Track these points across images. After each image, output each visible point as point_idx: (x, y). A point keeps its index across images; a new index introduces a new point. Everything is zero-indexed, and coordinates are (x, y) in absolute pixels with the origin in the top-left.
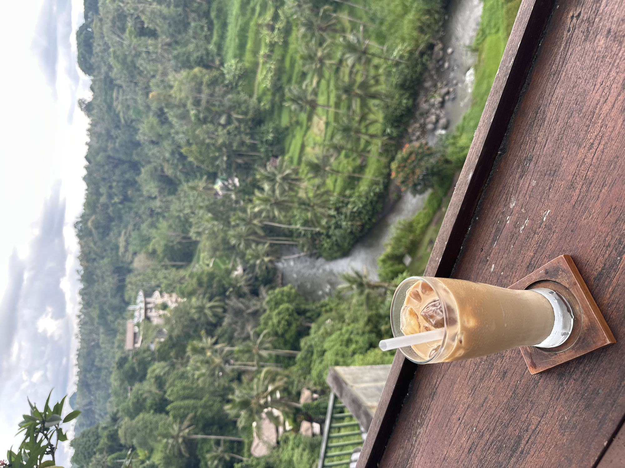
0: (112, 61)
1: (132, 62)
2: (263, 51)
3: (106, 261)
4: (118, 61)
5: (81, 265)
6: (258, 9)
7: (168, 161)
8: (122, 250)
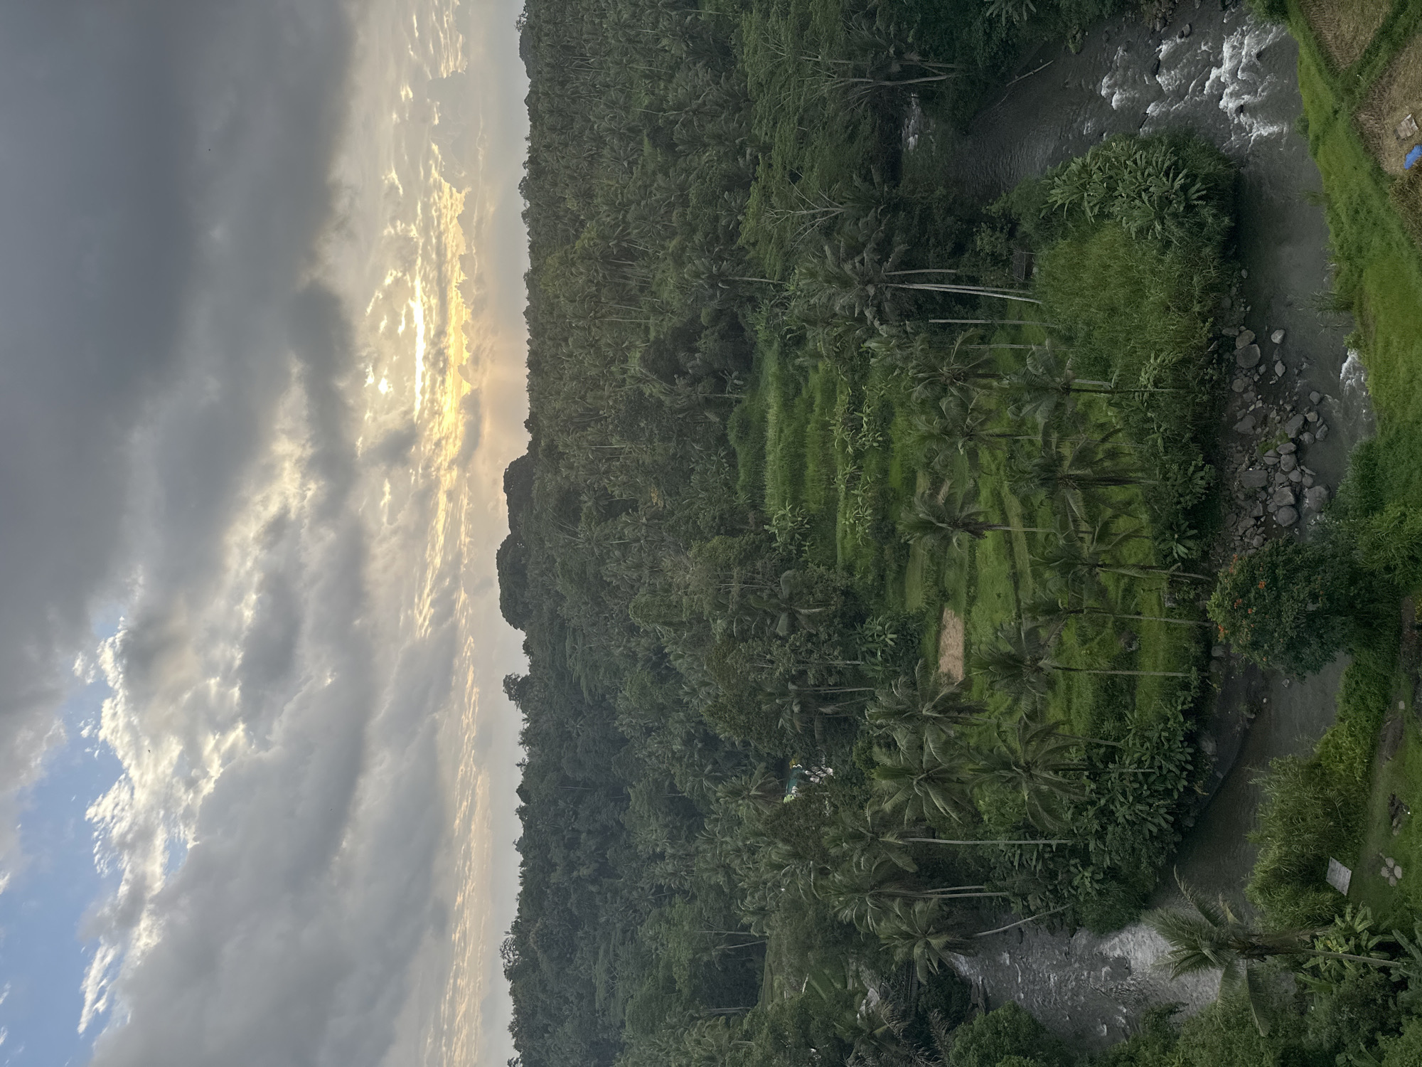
0: (560, 585)
1: (598, 575)
2: (843, 471)
3: (568, 1027)
4: (572, 581)
5: (517, 1047)
6: (818, 399)
7: (680, 759)
8: (601, 993)
